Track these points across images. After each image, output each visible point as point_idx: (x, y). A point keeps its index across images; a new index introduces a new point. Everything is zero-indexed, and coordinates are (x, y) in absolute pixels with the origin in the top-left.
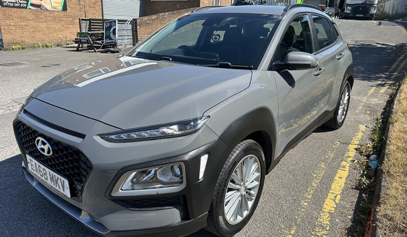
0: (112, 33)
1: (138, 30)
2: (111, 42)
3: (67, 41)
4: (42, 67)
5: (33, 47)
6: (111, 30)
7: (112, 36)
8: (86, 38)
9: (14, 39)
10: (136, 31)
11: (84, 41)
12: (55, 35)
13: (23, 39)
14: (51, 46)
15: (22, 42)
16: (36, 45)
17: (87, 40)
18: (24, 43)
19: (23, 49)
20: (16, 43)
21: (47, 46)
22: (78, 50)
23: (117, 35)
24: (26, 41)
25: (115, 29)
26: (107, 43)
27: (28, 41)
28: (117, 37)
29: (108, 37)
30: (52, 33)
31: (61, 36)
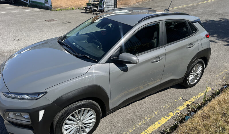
0: (102, 4)
1: (117, 2)
2: (101, 9)
3: (83, 6)
4: (63, 23)
5: (66, 9)
6: (102, 3)
7: (102, 6)
8: (90, 6)
9: (57, 5)
10: (117, 3)
11: (89, 8)
12: (77, 3)
13: (61, 5)
14: (75, 9)
15: (61, 6)
16: (68, 9)
17: (90, 7)
18: (62, 7)
19: (61, 10)
20: (58, 7)
21: (73, 9)
22: (86, 13)
23: (105, 5)
24: (63, 6)
25: (104, 2)
26: (100, 10)
27: (64, 6)
28: (104, 7)
29: (100, 6)
30: (76, 2)
31: (80, 3)
